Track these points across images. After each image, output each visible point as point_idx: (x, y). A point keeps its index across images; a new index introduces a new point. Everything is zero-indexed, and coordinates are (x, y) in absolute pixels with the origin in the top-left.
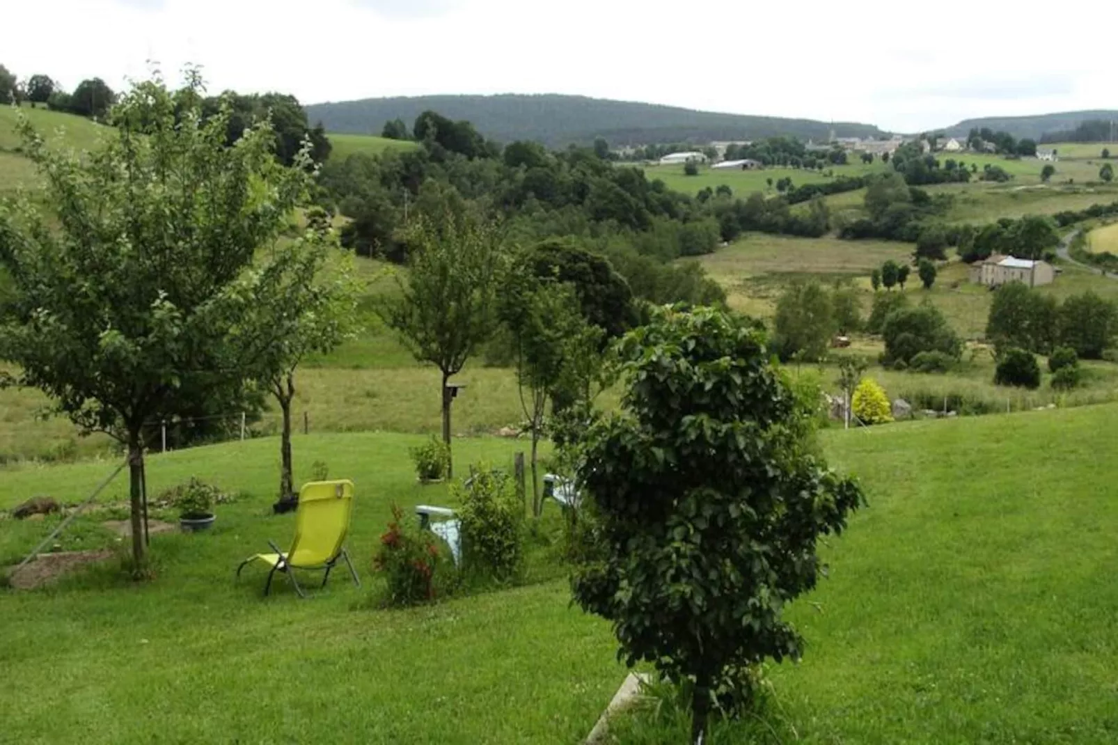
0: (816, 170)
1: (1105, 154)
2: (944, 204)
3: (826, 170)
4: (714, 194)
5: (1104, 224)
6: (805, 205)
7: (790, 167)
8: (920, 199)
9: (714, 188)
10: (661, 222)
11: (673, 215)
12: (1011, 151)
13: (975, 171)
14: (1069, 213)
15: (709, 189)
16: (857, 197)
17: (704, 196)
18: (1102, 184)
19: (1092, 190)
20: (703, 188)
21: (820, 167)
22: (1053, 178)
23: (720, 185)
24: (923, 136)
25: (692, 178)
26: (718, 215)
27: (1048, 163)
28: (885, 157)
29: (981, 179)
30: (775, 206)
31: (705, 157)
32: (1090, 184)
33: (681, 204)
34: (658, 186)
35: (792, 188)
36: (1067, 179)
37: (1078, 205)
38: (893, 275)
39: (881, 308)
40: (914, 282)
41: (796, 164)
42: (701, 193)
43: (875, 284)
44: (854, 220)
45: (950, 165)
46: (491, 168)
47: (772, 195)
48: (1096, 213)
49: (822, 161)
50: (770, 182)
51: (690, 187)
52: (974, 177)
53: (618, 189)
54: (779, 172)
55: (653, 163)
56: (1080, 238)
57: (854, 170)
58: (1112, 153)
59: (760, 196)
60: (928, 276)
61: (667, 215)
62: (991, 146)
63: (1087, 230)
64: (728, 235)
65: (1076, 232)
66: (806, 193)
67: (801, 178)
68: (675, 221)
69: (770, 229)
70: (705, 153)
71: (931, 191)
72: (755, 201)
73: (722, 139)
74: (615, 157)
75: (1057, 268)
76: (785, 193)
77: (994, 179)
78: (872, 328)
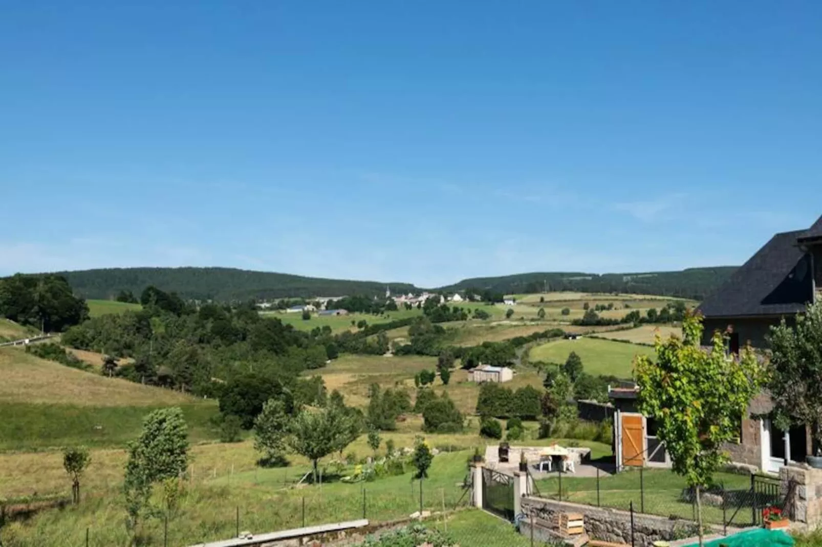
0: (380, 315)
1: (542, 300)
2: (454, 333)
3: (385, 315)
4: (321, 331)
5: (538, 344)
6: (375, 337)
7: (364, 313)
8: (439, 331)
9: (321, 327)
10: (293, 349)
11: (300, 346)
12: (490, 300)
13: (470, 312)
14: (521, 337)
15: (318, 328)
16: (405, 331)
17: (315, 332)
18: (539, 319)
19: (533, 323)
20: (315, 328)
21: (382, 313)
22: (513, 317)
23: (325, 325)
24: (440, 291)
25: (307, 321)
26: (325, 344)
27: (511, 307)
28: (419, 306)
29: (473, 317)
30: (357, 337)
31: (314, 307)
32: (532, 320)
33: (303, 339)
34: (289, 328)
35: (366, 327)
36: (520, 317)
37: (526, 333)
38: (426, 378)
39: (421, 398)
40: (438, 380)
41: (368, 311)
42: (313, 331)
43: (417, 384)
44: (402, 344)
45: (456, 309)
46: (191, 321)
47: (355, 330)
48: (536, 337)
49: (383, 309)
50: (353, 323)
51: (307, 327)
52: (470, 317)
54: (358, 316)
55: (283, 312)
56: (526, 354)
57: (402, 314)
58: (545, 300)
59: (348, 331)
60: (445, 378)
61: (295, 346)
62: (478, 297)
63: (530, 348)
64: (332, 355)
65: (524, 350)
66: (376, 329)
67: (372, 319)
68: (300, 349)
69: (355, 351)
70: (314, 305)
71: (445, 325)
72: (347, 334)
73: (324, 296)
74: (261, 309)
75: (514, 370)
76: (363, 329)
77: (481, 317)
78: (417, 410)
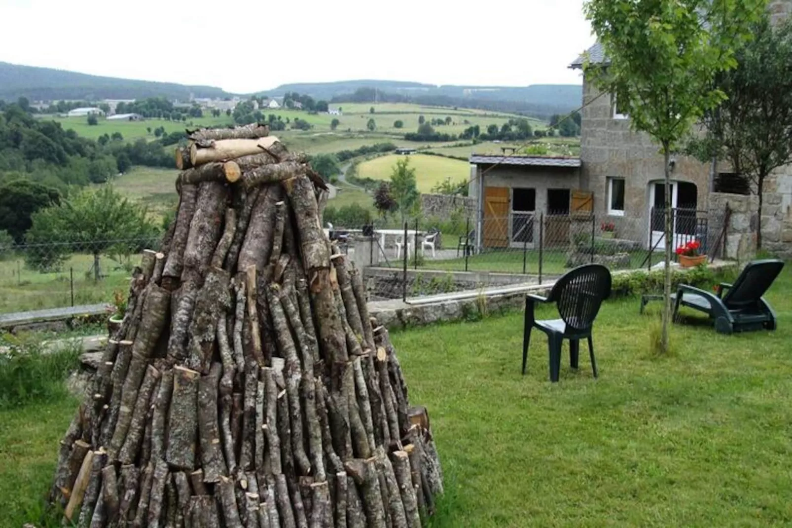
0: (181, 121)
1: (372, 111)
3: (188, 121)
4: (111, 139)
5: (368, 159)
6: (175, 147)
7: (163, 119)
9: (110, 135)
10: (75, 160)
11: (83, 155)
12: (311, 109)
13: (288, 122)
14: (347, 151)
15: (106, 135)
17: (103, 140)
18: (368, 132)
19: (362, 136)
20: (103, 135)
21: (184, 119)
22: (339, 128)
23: (114, 132)
24: (254, 97)
25: (93, 127)
26: (114, 154)
27: (336, 118)
28: (228, 112)
29: (292, 128)
30: (152, 147)
31: (102, 111)
32: (361, 132)
33: (88, 147)
34: (71, 134)
35: (165, 135)
36: (347, 129)
37: (353, 146)
41: (167, 117)
42: (101, 138)
45: (272, 118)
47: (151, 139)
48: (364, 151)
49: (184, 115)
50: (149, 130)
51: (92, 134)
52: (288, 127)
53: (45, 137)
54: (155, 123)
55: (64, 115)
56: (353, 169)
57: (207, 122)
58: (376, 110)
59: (144, 140)
61: (79, 155)
62: (299, 105)
63: (357, 163)
64: (122, 168)
65: (350, 165)
66: (175, 139)
67: (172, 127)
68: (85, 158)
69: (151, 163)
70: (101, 108)
72: (140, 145)
73: (114, 97)
74: (34, 111)
75: (338, 188)
76: (161, 138)
77: (301, 128)
